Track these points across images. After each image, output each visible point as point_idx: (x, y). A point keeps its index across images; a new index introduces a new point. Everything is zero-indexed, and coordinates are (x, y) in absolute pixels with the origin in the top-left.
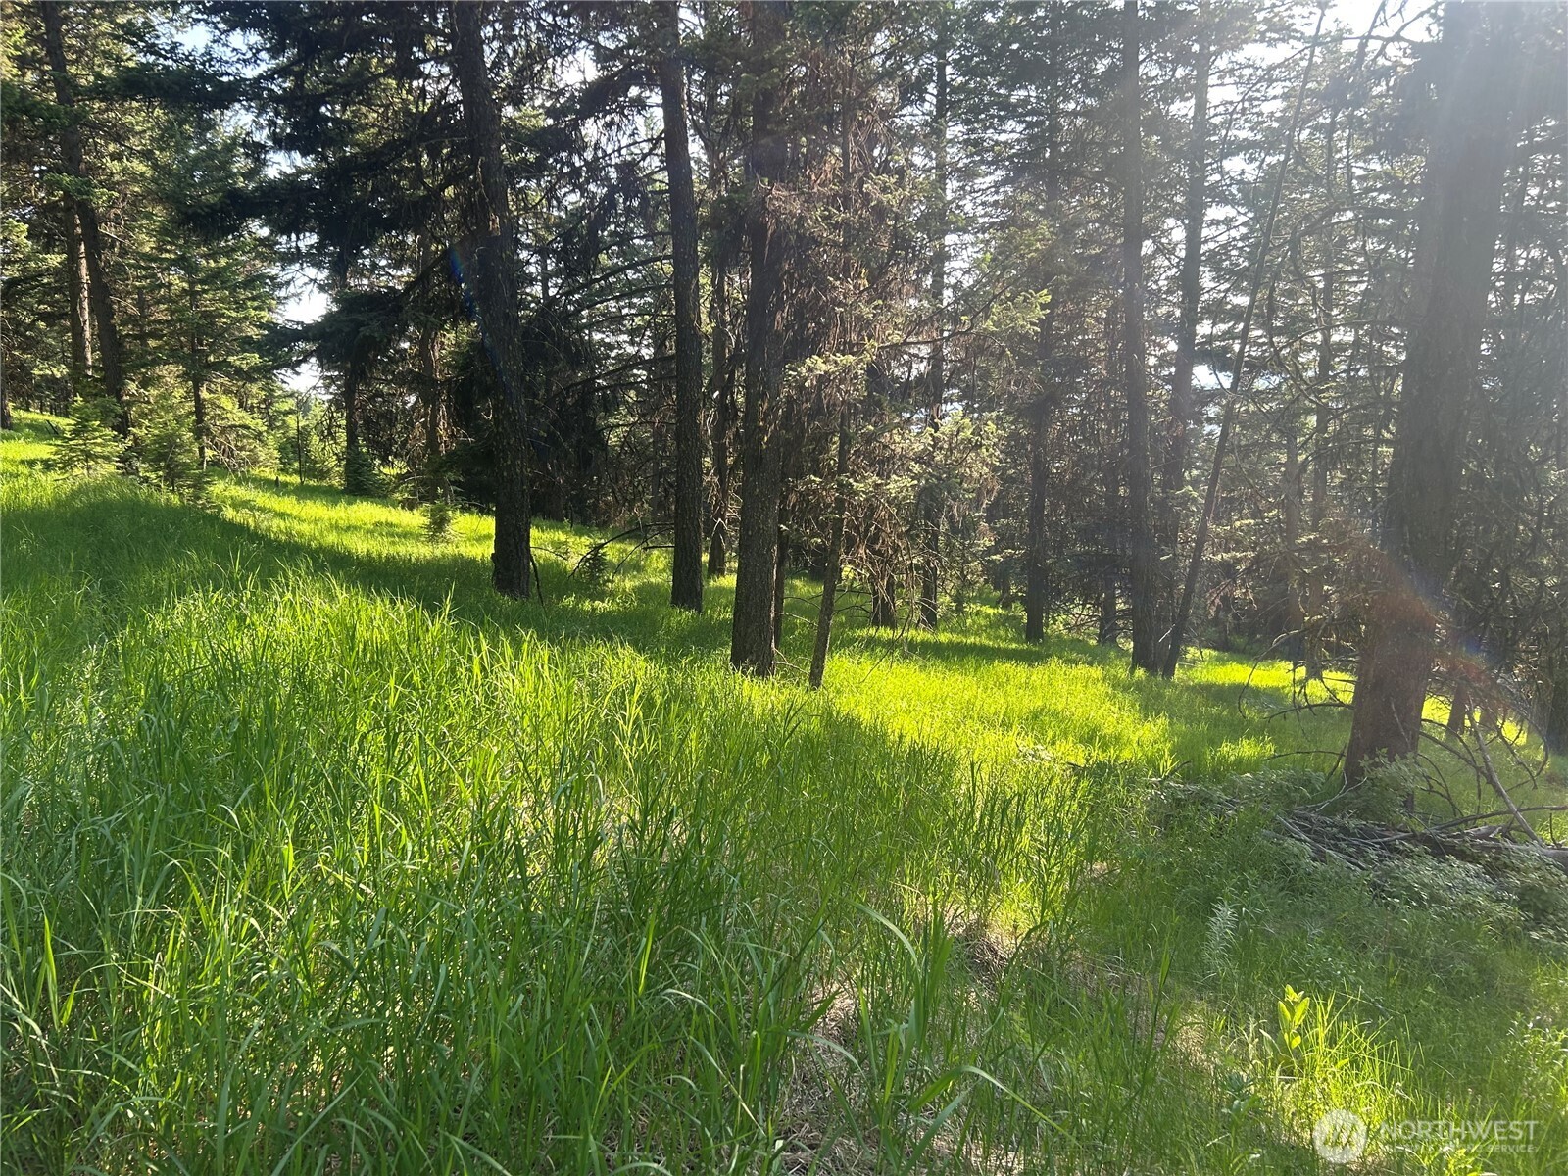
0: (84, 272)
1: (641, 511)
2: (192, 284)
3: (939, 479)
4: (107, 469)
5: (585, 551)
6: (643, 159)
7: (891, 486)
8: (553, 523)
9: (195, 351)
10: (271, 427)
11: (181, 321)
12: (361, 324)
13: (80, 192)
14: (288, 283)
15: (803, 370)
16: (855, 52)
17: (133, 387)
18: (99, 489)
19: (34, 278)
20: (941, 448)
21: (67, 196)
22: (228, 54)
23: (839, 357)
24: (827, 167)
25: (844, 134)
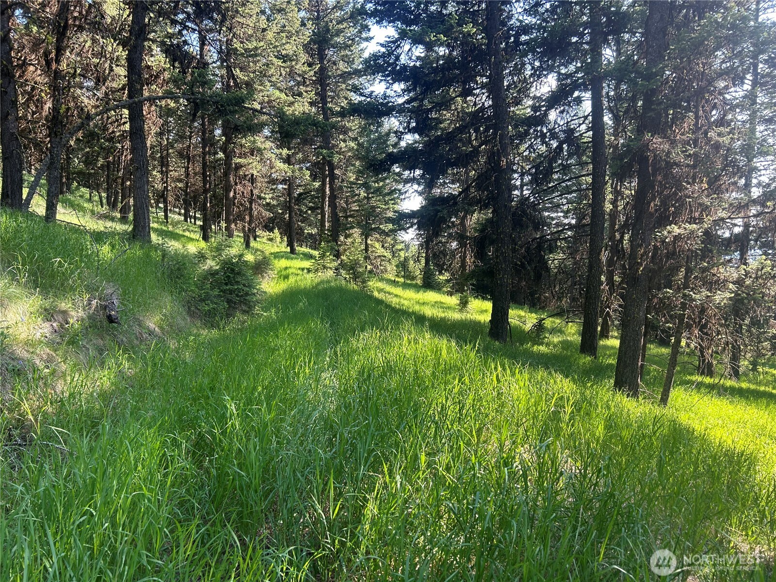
0: (327, 190)
1: (565, 302)
2: (368, 194)
3: (748, 294)
4: (330, 273)
5: (536, 321)
6: (579, 126)
7: (717, 297)
8: (517, 306)
9: (367, 223)
10: (393, 256)
11: (362, 210)
12: (439, 211)
13: (329, 157)
14: (406, 192)
15: (665, 233)
16: (706, 63)
17: (342, 238)
18: (328, 282)
19: (308, 193)
20: (751, 277)
21: (324, 158)
22: (392, 94)
23: (688, 226)
24: (685, 125)
25: (696, 107)
